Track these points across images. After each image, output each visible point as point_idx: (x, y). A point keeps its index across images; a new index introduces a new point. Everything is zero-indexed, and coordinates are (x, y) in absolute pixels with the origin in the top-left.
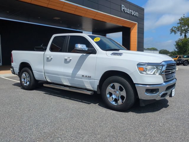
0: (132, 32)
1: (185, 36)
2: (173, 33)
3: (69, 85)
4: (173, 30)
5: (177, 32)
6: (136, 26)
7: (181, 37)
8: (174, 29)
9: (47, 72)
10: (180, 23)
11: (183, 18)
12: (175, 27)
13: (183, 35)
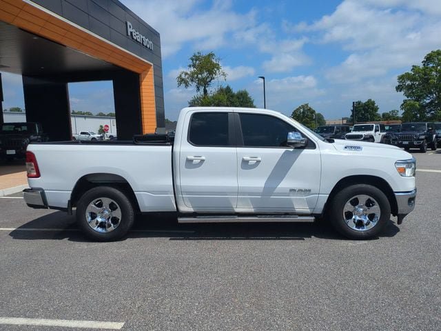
0: (143, 83)
1: (205, 91)
2: (183, 85)
3: (252, 210)
4: (183, 80)
5: (190, 83)
6: (151, 70)
7: (199, 93)
8: (183, 76)
9: (186, 192)
10: (194, 66)
11: (197, 55)
12: (186, 74)
13: (202, 89)
